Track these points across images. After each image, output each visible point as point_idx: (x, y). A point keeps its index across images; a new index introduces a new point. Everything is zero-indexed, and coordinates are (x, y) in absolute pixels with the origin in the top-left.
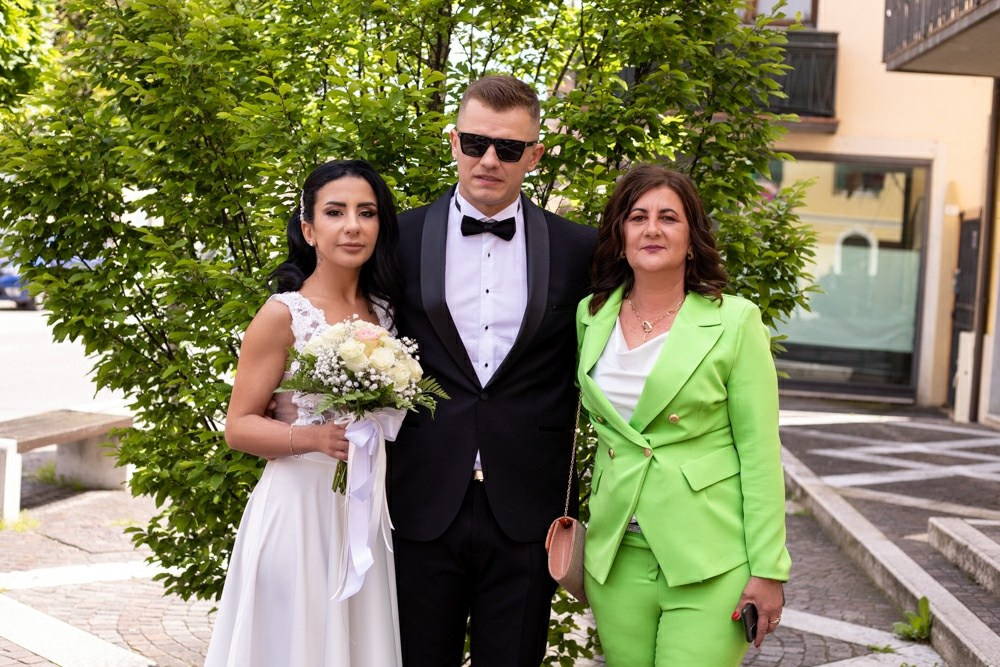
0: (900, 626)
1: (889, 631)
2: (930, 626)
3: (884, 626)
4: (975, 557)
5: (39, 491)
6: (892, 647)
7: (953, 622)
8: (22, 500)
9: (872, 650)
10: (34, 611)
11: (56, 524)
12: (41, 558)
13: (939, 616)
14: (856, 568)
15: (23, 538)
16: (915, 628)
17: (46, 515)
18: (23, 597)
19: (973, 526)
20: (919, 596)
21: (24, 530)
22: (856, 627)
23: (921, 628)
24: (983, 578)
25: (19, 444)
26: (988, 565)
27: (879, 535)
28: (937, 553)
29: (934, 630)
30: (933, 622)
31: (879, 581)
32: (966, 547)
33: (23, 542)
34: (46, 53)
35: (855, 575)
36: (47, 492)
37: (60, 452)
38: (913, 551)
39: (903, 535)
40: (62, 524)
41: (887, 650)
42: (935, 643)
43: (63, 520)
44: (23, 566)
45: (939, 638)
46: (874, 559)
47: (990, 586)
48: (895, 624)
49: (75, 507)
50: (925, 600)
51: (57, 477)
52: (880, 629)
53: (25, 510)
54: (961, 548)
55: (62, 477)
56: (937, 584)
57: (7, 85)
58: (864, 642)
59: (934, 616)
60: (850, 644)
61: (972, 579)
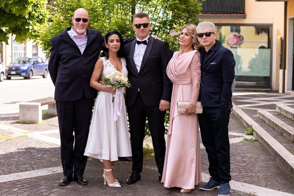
0: (246, 132)
1: (244, 133)
2: (253, 131)
3: (243, 133)
4: (265, 116)
5: (45, 117)
6: (244, 136)
7: (257, 129)
8: (42, 118)
9: (239, 137)
10: (51, 137)
11: (51, 122)
12: (49, 128)
13: (254, 128)
14: (241, 123)
15: (44, 125)
16: (249, 132)
17: (48, 121)
18: (47, 135)
19: (267, 111)
20: (250, 125)
21: (44, 124)
22: (237, 133)
23: (251, 132)
24: (267, 122)
25: (41, 104)
26: (267, 118)
27: (247, 115)
28: (259, 118)
29: (253, 132)
30: (253, 130)
31: (245, 125)
32: (264, 115)
33: (44, 126)
34: (46, 12)
35: (240, 124)
36: (47, 117)
37: (49, 108)
38: (253, 118)
39: (252, 115)
40: (52, 123)
41: (242, 136)
42: (254, 135)
43: (52, 122)
44: (46, 130)
45: (254, 133)
46: (244, 120)
47: (268, 123)
48: (245, 131)
49: (54, 119)
50: (251, 125)
51: (48, 114)
52: (242, 133)
53: (43, 120)
54: (263, 116)
55: (50, 113)
56: (256, 123)
57: (38, 20)
58: (237, 135)
59: (253, 129)
60: (234, 136)
61: (265, 122)
